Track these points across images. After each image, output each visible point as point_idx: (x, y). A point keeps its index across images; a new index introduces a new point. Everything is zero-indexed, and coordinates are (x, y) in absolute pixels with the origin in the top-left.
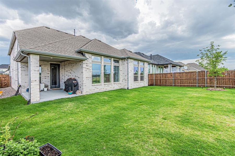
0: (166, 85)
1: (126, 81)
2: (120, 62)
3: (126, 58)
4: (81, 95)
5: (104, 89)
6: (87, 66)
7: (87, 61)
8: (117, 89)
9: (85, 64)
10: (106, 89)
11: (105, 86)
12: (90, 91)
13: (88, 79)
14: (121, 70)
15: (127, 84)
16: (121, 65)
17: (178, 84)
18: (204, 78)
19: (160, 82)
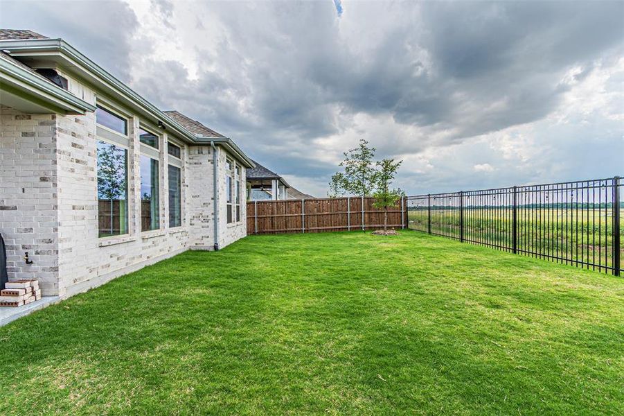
0: (286, 231)
1: (207, 224)
2: (185, 152)
3: (212, 143)
4: (46, 302)
5: (141, 260)
6: (74, 145)
7: (77, 120)
8: (177, 253)
9: (66, 132)
10: (148, 257)
11: (144, 245)
12: (91, 276)
13: (79, 213)
14: (186, 183)
15: (212, 231)
16: (186, 165)
17: (313, 226)
18: (359, 211)
19: (272, 224)
